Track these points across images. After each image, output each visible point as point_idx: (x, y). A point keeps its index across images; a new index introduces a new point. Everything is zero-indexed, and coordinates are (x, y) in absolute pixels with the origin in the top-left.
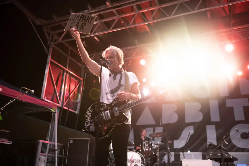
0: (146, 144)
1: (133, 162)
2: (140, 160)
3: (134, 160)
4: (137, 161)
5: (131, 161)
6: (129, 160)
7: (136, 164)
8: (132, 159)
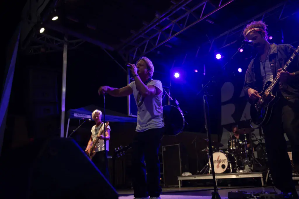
0: (232, 143)
1: (220, 162)
2: (226, 160)
3: (221, 161)
4: (224, 161)
5: (218, 162)
6: (216, 161)
7: (223, 163)
8: (219, 159)
